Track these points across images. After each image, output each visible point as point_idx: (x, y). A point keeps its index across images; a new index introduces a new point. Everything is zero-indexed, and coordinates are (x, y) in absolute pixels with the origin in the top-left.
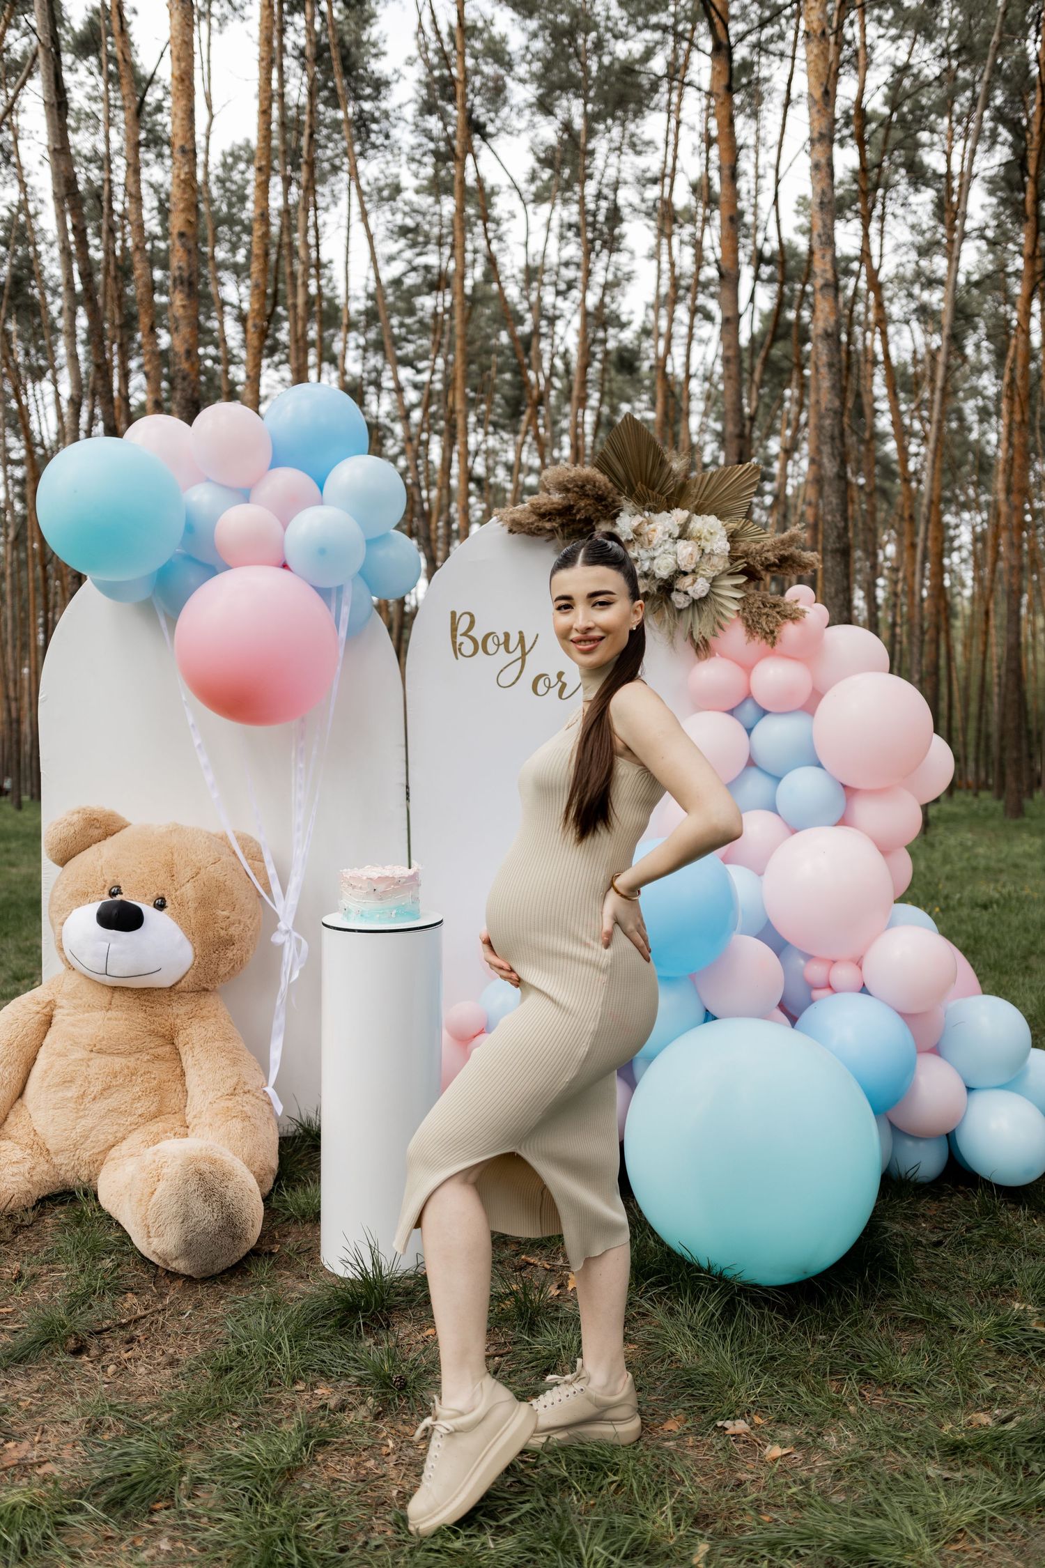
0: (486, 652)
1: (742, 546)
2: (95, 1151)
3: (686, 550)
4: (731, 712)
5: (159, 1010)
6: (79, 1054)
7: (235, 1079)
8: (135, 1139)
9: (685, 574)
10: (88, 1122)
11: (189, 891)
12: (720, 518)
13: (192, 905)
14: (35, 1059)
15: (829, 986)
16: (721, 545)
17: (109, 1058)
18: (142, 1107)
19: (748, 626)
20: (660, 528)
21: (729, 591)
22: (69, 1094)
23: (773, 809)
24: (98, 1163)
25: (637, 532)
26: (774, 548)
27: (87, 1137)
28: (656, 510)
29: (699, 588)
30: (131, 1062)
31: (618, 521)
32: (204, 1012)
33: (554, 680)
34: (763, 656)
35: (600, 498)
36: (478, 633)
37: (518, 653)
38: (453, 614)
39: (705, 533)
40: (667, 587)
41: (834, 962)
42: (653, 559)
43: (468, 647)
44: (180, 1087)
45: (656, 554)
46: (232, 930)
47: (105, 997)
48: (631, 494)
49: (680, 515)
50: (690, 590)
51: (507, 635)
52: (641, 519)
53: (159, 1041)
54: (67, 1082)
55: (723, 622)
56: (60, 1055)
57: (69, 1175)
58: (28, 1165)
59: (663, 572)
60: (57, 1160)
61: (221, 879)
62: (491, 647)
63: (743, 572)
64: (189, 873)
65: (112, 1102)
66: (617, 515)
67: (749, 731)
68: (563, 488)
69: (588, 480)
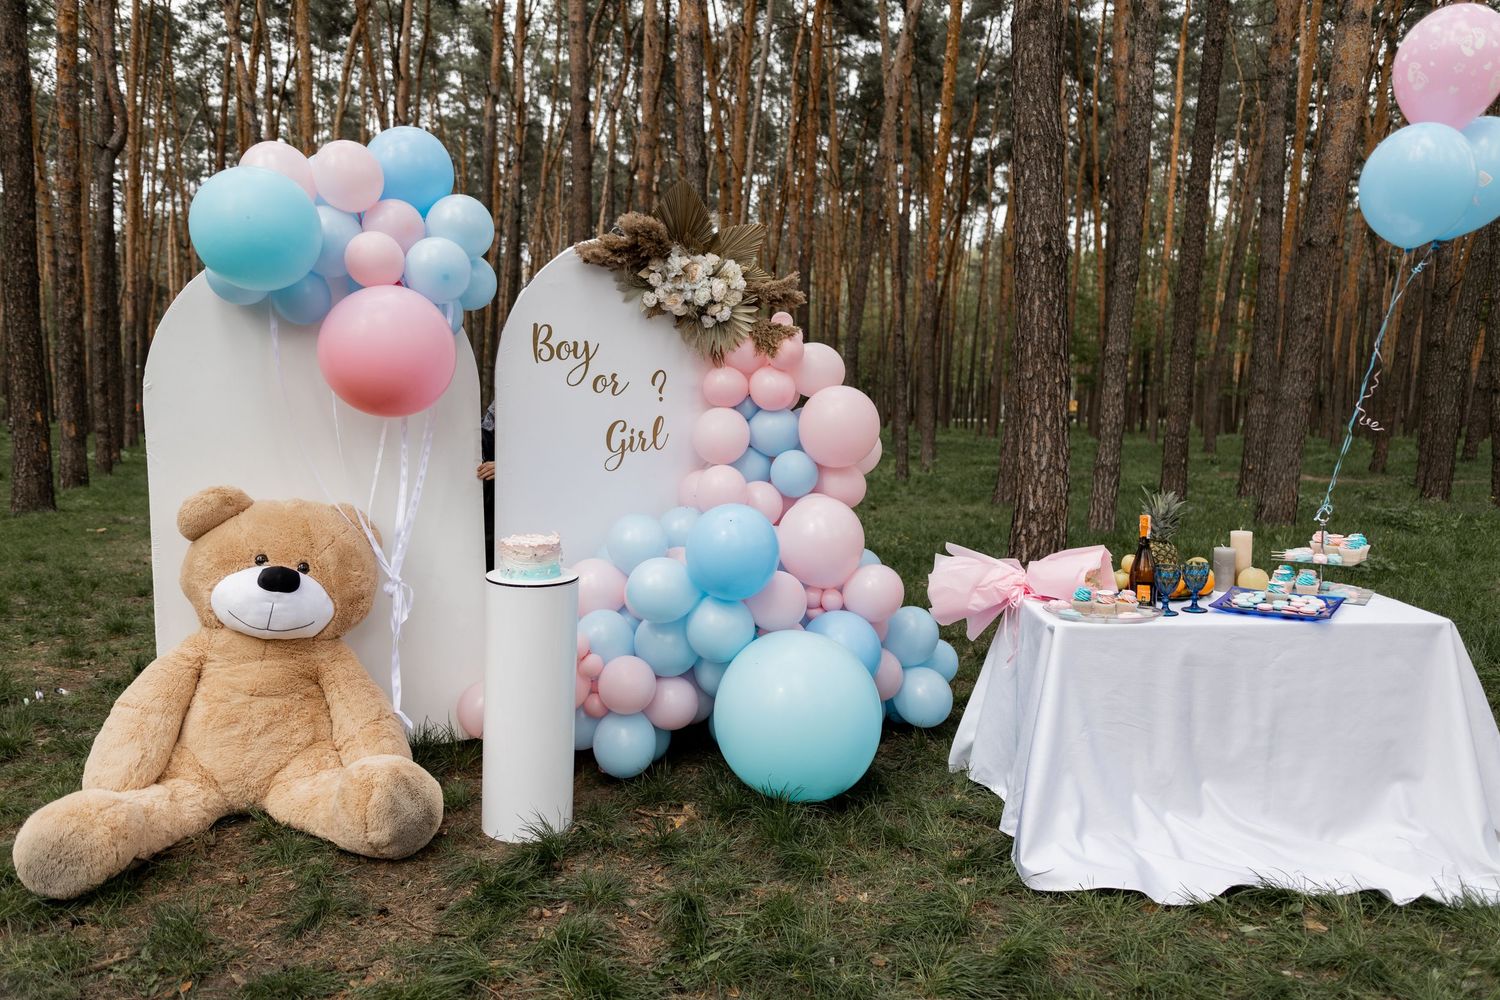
0: (560, 357)
1: (754, 284)
2: (263, 777)
3: (719, 285)
4: (734, 408)
5: (306, 656)
6: (241, 698)
7: (378, 708)
8: (297, 764)
9: (715, 303)
10: (255, 754)
11: (328, 557)
12: (737, 261)
13: (332, 568)
14: (189, 707)
15: (821, 606)
16: (740, 283)
17: (269, 700)
18: (302, 737)
19: (758, 344)
20: (700, 268)
21: (745, 319)
22: (235, 733)
23: (769, 481)
24: (266, 786)
25: (685, 269)
26: (778, 287)
27: (255, 767)
28: (695, 254)
29: (724, 314)
30: (287, 701)
31: (669, 260)
32: (342, 655)
33: (609, 380)
34: (762, 365)
35: (660, 242)
36: (554, 342)
37: (583, 359)
38: (536, 325)
39: (731, 275)
40: (702, 311)
41: (823, 590)
42: (695, 291)
43: (546, 353)
44: (326, 719)
45: (697, 287)
46: (364, 587)
47: (259, 648)
48: (681, 240)
49: (712, 259)
50: (718, 315)
51: (576, 344)
52: (688, 261)
53: (307, 682)
54: (233, 722)
55: (738, 339)
56: (221, 701)
57: (235, 800)
58: (202, 797)
59: (702, 298)
60: (226, 789)
61: (353, 545)
62: (564, 354)
63: (755, 304)
64: (326, 540)
65: (275, 735)
66: (669, 255)
67: (748, 420)
68: (634, 233)
69: (653, 228)
